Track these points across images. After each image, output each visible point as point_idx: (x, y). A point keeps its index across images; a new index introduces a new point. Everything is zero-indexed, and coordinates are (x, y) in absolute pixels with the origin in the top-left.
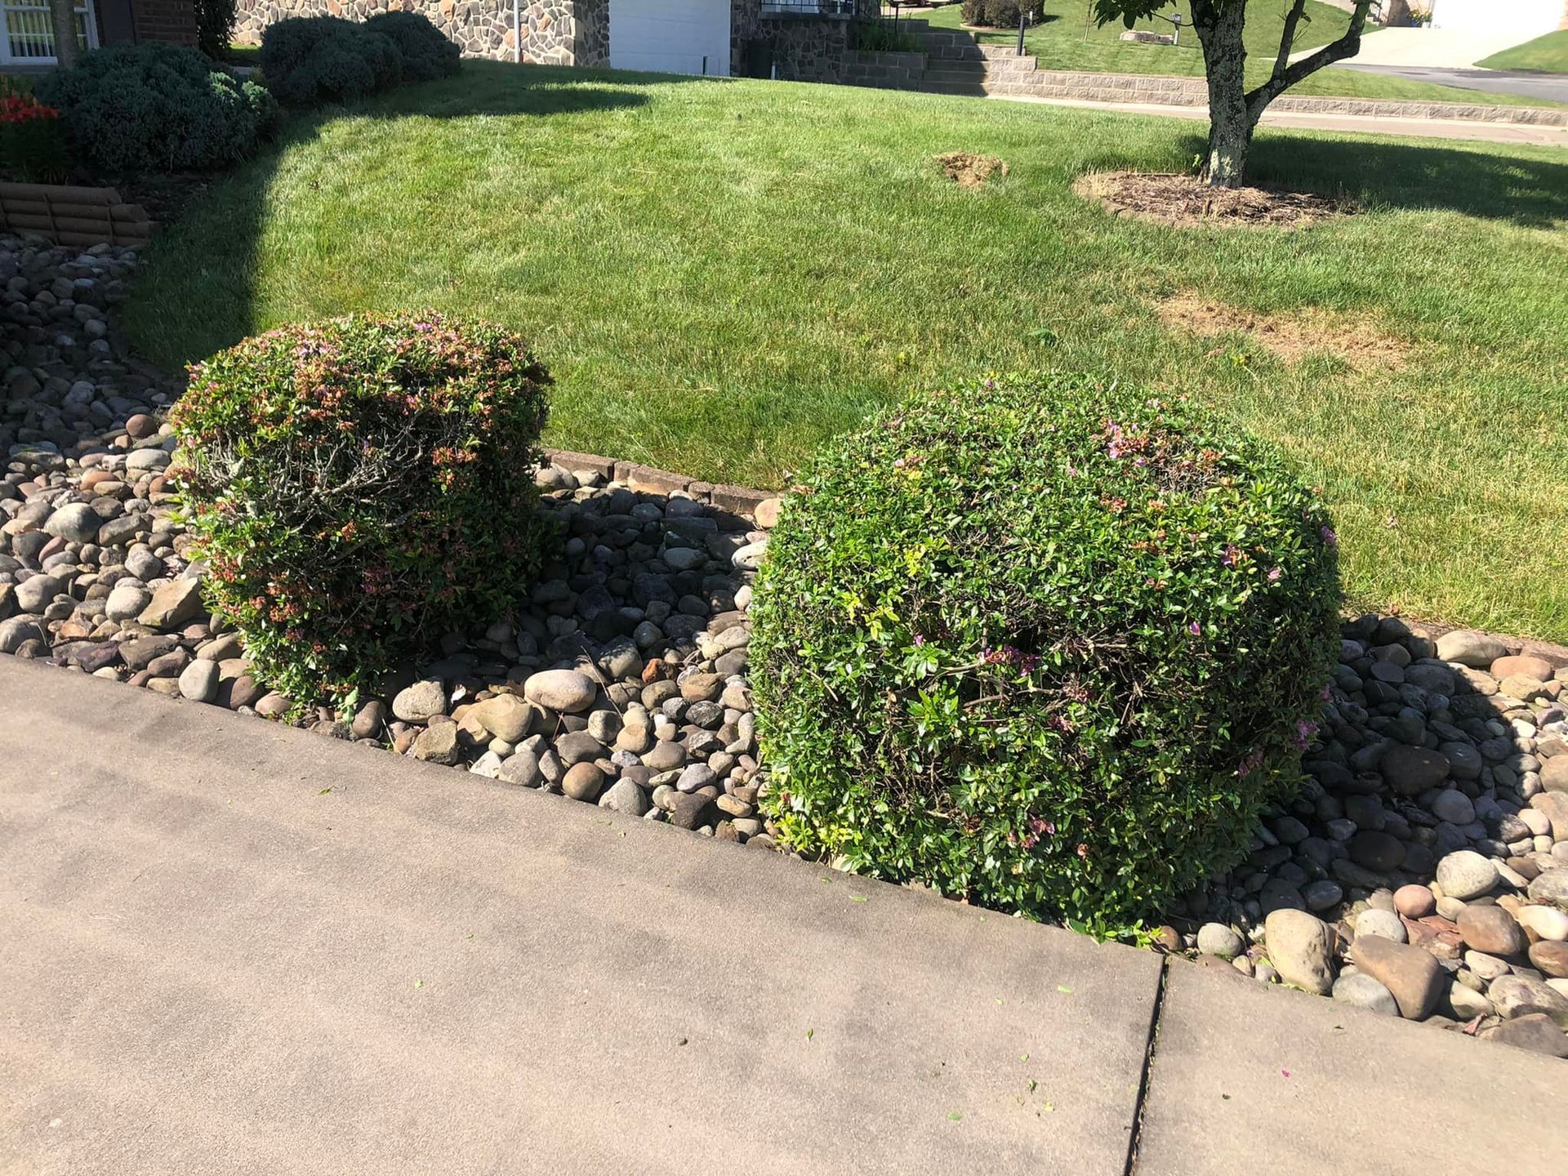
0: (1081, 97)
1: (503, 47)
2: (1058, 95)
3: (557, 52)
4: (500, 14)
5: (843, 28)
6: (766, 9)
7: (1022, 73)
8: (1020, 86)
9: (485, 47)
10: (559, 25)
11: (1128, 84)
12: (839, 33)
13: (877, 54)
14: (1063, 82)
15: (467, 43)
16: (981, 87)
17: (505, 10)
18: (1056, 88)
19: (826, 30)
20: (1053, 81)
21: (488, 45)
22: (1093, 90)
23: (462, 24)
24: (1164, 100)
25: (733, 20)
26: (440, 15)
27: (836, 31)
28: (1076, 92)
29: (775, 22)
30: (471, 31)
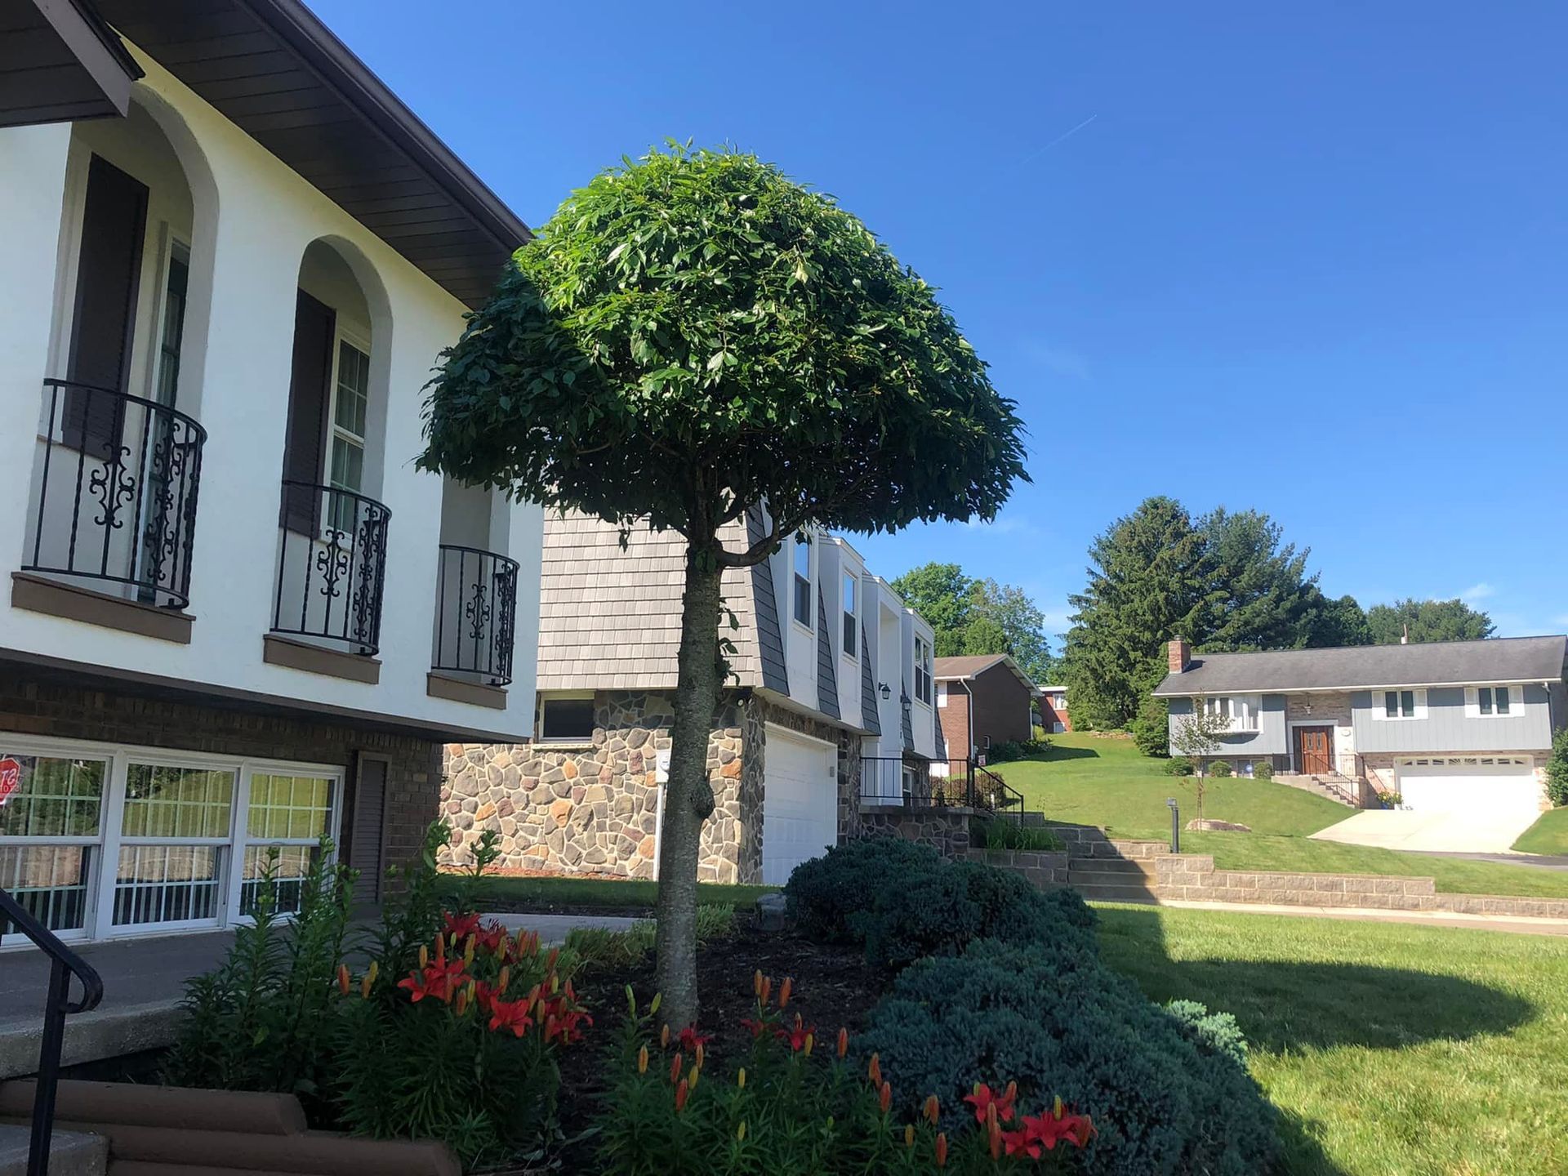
0: (1276, 901)
1: (636, 857)
2: (1246, 900)
3: (714, 862)
4: (635, 817)
5: (965, 824)
6: (865, 802)
7: (1199, 874)
8: (1199, 889)
9: (610, 857)
10: (719, 829)
11: (1333, 886)
12: (962, 828)
13: (1012, 853)
14: (1251, 884)
15: (584, 853)
16: (1147, 890)
17: (643, 811)
18: (1243, 891)
19: (944, 825)
20: (1239, 883)
21: (615, 854)
22: (1290, 893)
23: (580, 829)
24: (1382, 904)
25: (841, 815)
26: (549, 819)
27: (958, 827)
28: (1269, 895)
29: (879, 818)
30: (592, 838)
